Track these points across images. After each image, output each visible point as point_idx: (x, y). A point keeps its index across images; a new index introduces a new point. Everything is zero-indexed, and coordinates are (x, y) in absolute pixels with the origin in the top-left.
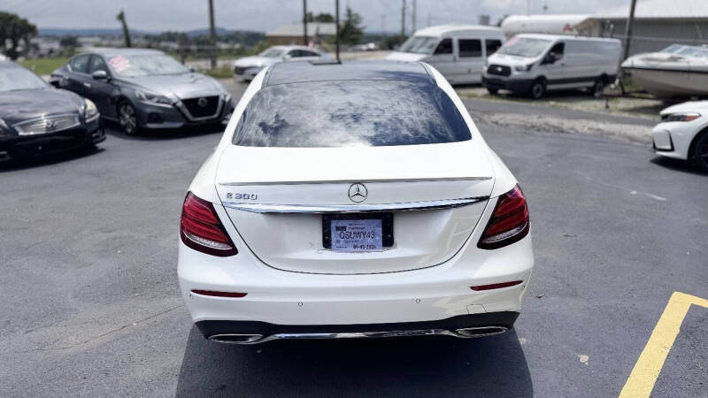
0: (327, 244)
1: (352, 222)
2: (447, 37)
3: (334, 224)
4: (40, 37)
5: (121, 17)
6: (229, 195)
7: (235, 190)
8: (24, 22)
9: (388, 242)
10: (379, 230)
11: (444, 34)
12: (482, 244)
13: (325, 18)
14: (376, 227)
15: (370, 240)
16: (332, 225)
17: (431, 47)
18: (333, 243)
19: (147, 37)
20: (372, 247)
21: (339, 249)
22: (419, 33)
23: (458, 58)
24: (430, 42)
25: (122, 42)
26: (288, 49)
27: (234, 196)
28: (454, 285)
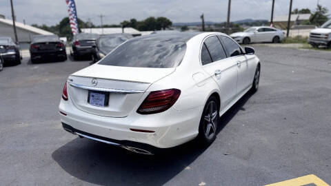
0: (89, 101)
1: (96, 94)
4: (174, 26)
5: (202, 17)
8: (168, 21)
9: (106, 104)
10: (104, 99)
12: (138, 111)
13: (306, 11)
14: (103, 97)
15: (100, 102)
16: (91, 95)
19: (216, 25)
20: (101, 105)
21: (92, 104)
25: (201, 28)
26: (258, 28)
28: (126, 127)
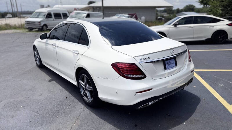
0: (165, 68)
1: (169, 61)
2: (49, 12)
3: (166, 62)
6: (141, 59)
7: (142, 57)
9: (176, 65)
11: (48, 11)
14: (173, 61)
15: (173, 65)
16: (166, 63)
17: (44, 16)
18: (167, 68)
22: (37, 11)
23: (54, 19)
24: (44, 14)
27: (142, 59)
